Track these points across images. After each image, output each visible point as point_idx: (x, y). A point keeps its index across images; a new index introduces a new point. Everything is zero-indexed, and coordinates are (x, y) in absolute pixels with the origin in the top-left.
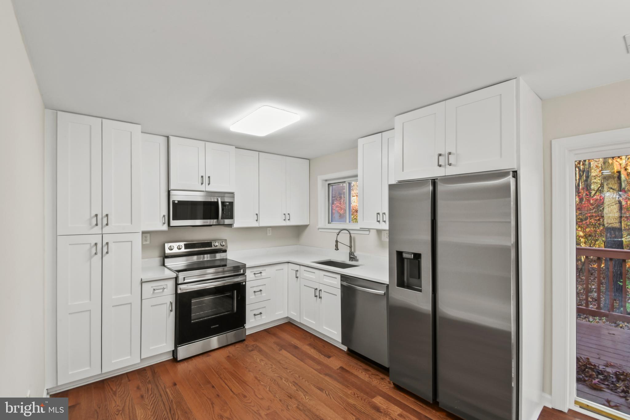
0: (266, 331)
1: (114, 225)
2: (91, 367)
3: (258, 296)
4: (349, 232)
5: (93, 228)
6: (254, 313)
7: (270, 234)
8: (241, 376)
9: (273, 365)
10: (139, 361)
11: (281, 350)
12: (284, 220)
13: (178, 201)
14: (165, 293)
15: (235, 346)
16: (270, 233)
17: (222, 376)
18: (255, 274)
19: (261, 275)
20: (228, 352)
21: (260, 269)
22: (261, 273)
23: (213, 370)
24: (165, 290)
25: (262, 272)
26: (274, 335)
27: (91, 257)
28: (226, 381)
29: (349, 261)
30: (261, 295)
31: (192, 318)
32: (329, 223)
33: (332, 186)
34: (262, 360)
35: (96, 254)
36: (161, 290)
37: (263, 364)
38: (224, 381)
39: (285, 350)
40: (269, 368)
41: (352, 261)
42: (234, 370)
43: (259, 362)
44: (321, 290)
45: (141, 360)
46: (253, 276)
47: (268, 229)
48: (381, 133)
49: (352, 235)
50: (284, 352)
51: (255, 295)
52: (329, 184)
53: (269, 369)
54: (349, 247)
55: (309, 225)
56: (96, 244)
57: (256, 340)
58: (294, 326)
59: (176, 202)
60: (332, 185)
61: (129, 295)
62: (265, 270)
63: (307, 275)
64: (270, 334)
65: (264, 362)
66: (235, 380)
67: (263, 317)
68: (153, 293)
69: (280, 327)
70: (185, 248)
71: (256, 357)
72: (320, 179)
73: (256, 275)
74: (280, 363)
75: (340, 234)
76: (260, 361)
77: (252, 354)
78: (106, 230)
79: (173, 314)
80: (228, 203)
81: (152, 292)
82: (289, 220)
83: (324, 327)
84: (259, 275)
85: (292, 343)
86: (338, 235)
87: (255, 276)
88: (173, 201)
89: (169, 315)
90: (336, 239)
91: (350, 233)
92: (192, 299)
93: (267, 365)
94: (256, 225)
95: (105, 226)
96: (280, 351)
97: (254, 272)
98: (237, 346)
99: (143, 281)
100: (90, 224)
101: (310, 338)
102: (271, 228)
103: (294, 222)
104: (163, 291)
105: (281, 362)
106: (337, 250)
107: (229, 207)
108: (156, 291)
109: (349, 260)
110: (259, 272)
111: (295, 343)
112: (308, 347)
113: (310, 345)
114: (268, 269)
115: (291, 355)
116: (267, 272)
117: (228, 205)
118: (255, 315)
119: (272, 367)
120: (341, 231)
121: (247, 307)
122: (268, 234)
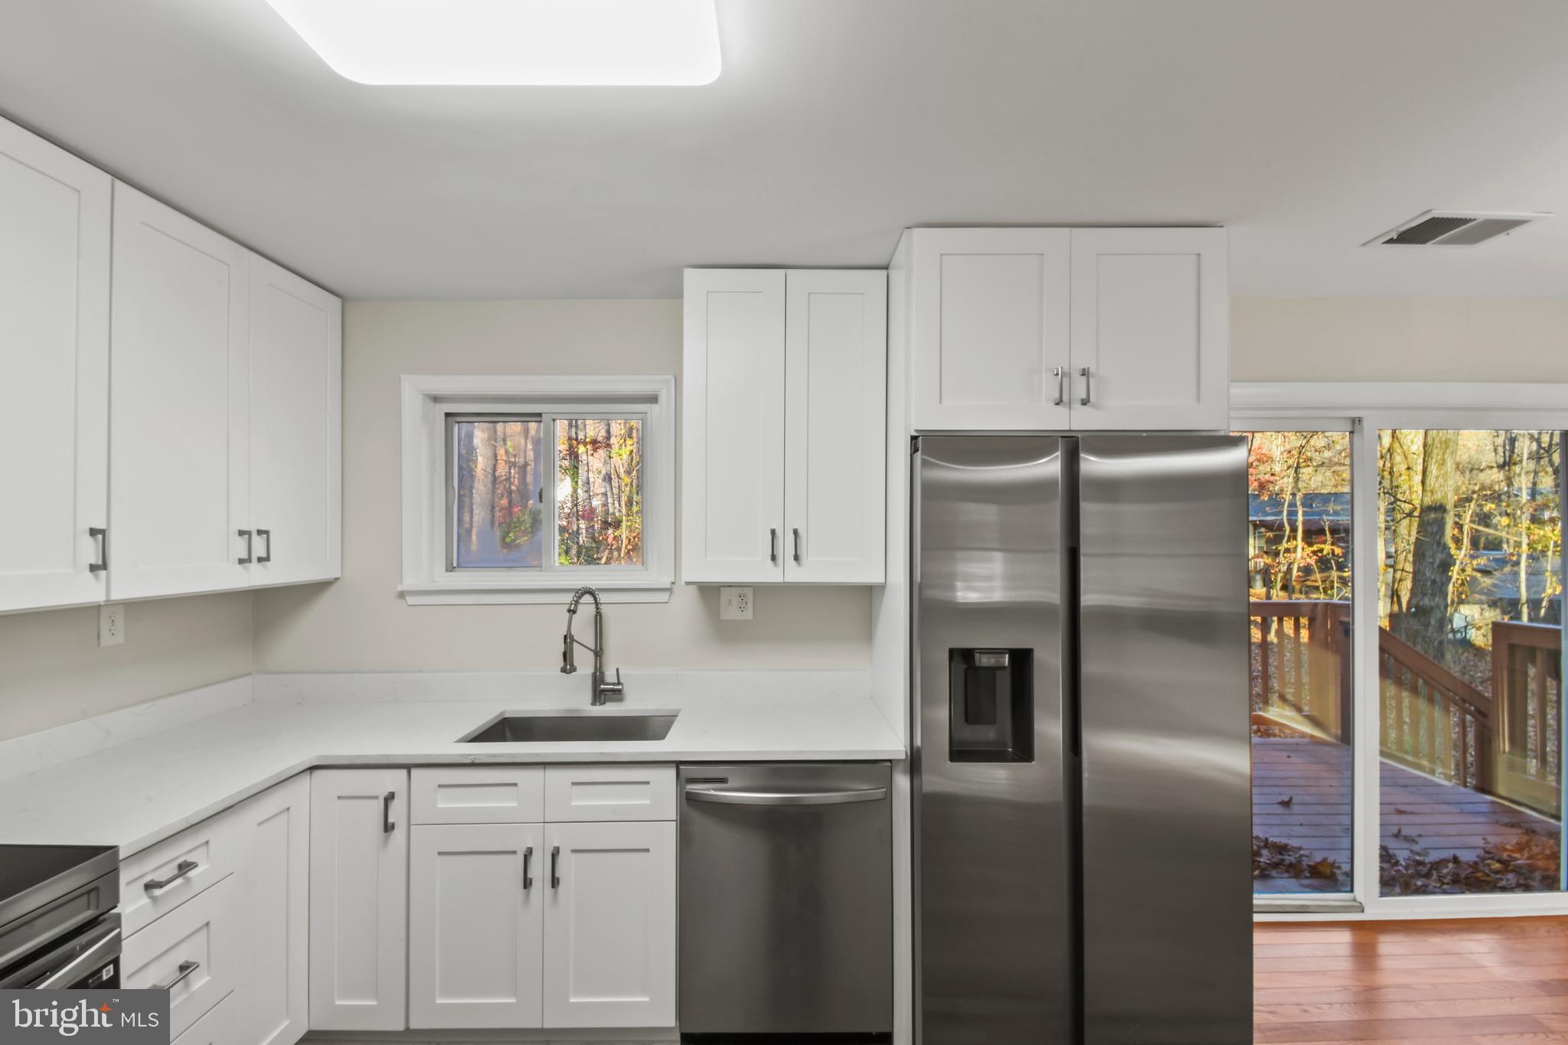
4: (595, 599)
12: (244, 562)
18: (153, 887)
19: (187, 881)
21: (179, 852)
22: (186, 873)
25: (190, 858)
29: (594, 703)
30: (183, 996)
32: (447, 569)
33: (458, 422)
41: (604, 703)
44: (556, 851)
46: (145, 900)
47: (106, 612)
48: (782, 272)
49: (604, 609)
52: (447, 415)
54: (591, 655)
55: (338, 579)
60: (459, 418)
62: (206, 843)
63: (447, 803)
73: (163, 892)
75: (580, 607)
82: (268, 558)
83: (574, 1000)
84: (183, 882)
86: (572, 612)
87: (154, 899)
90: (566, 629)
91: (596, 603)
97: (147, 879)
102: (124, 608)
106: (570, 672)
109: (591, 701)
110: (172, 871)
114: (220, 833)
120: (580, 598)
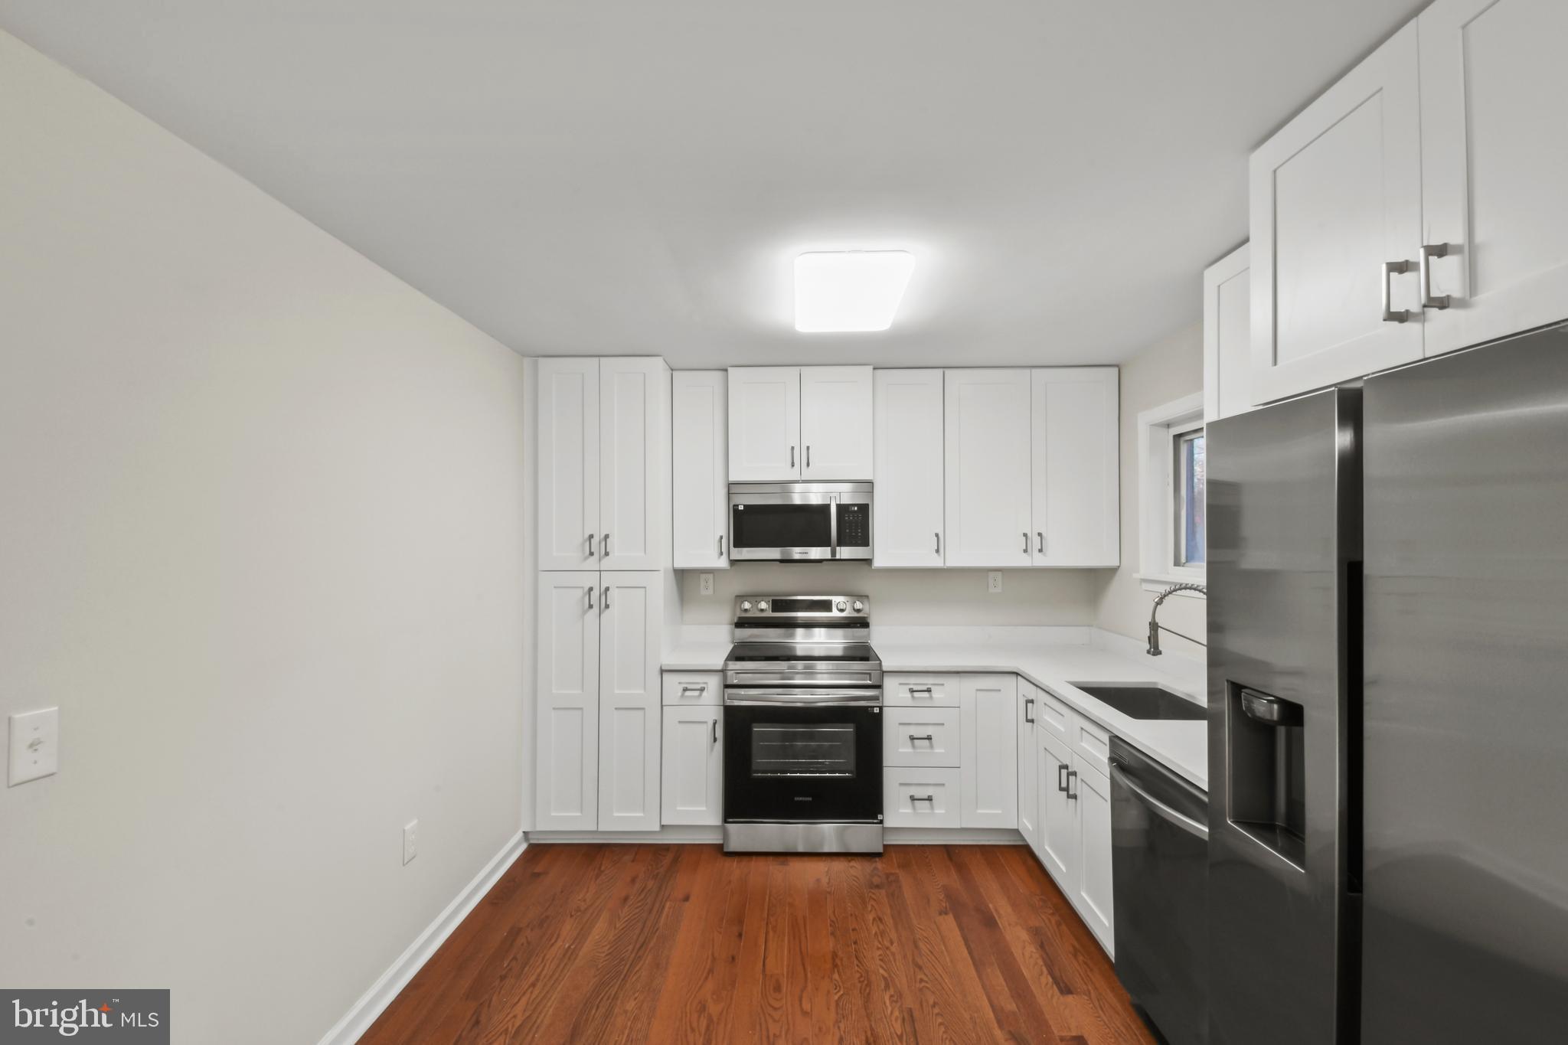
0: (948, 849)
1: (620, 554)
2: (582, 812)
3: (918, 751)
5: (586, 559)
6: (912, 794)
7: (999, 590)
8: (806, 937)
9: (895, 944)
10: (657, 828)
11: (946, 914)
12: (1025, 551)
13: (744, 505)
14: (702, 701)
15: (849, 861)
16: (996, 586)
17: (772, 919)
18: (912, 691)
19: (931, 697)
20: (826, 869)
21: (929, 681)
22: (929, 691)
23: (767, 900)
24: (705, 694)
25: (932, 688)
26: (961, 868)
27: (584, 613)
28: (771, 934)
30: (929, 751)
31: (754, 767)
32: (1177, 563)
33: (1189, 440)
34: (880, 919)
35: (591, 606)
36: (697, 693)
37: (874, 930)
38: (767, 933)
39: (957, 918)
40: (880, 946)
42: (804, 918)
43: (871, 922)
44: (1075, 774)
45: (663, 827)
46: (909, 695)
47: (991, 575)
50: (949, 923)
51: (913, 746)
52: (1178, 437)
53: (878, 948)
55: (1119, 567)
56: (591, 589)
57: (904, 866)
58: (1031, 862)
59: (741, 508)
60: (1188, 438)
61: (642, 692)
62: (943, 685)
64: (951, 859)
65: (881, 927)
66: (789, 942)
67: (937, 811)
68: (682, 695)
69: (988, 852)
70: (774, 610)
71: (872, 906)
72: (1144, 421)
73: (916, 695)
74: (916, 947)
76: (874, 919)
77: (870, 894)
78: (606, 563)
79: (719, 746)
80: (856, 508)
81: (680, 694)
82: (1040, 551)
83: (1084, 894)
84: (926, 695)
85: (991, 906)
86: (1158, 604)
87: (913, 697)
88: (734, 506)
89: (712, 749)
90: (1151, 617)
92: (754, 725)
93: (882, 936)
94: (936, 562)
95: (603, 557)
96: (940, 914)
97: (911, 687)
98: (853, 863)
99: (663, 668)
100: (583, 551)
101: (1053, 914)
102: (1000, 574)
103: (1059, 556)
104: (700, 695)
105: (921, 945)
106: (1154, 655)
107: (858, 517)
108: (688, 693)
110: (925, 688)
111: (996, 910)
112: (1024, 936)
113: (1036, 933)
114: (952, 684)
115: (960, 938)
116: (945, 691)
117: (855, 512)
118: (913, 799)
119: (887, 948)
120: (1175, 590)
121: (886, 771)
122: (992, 590)
